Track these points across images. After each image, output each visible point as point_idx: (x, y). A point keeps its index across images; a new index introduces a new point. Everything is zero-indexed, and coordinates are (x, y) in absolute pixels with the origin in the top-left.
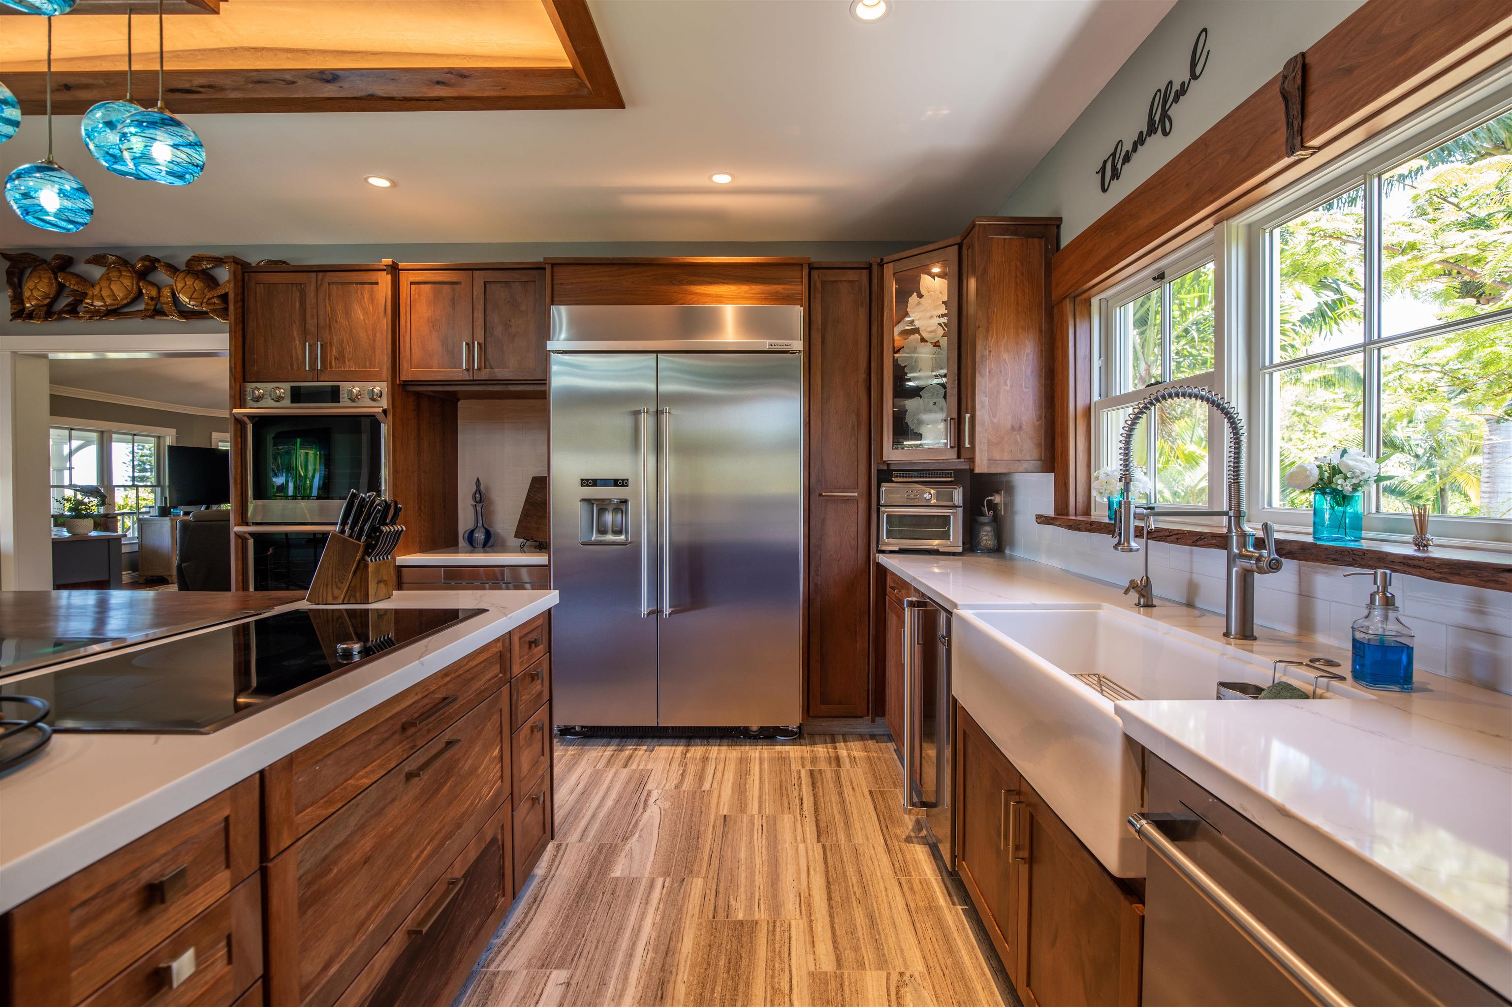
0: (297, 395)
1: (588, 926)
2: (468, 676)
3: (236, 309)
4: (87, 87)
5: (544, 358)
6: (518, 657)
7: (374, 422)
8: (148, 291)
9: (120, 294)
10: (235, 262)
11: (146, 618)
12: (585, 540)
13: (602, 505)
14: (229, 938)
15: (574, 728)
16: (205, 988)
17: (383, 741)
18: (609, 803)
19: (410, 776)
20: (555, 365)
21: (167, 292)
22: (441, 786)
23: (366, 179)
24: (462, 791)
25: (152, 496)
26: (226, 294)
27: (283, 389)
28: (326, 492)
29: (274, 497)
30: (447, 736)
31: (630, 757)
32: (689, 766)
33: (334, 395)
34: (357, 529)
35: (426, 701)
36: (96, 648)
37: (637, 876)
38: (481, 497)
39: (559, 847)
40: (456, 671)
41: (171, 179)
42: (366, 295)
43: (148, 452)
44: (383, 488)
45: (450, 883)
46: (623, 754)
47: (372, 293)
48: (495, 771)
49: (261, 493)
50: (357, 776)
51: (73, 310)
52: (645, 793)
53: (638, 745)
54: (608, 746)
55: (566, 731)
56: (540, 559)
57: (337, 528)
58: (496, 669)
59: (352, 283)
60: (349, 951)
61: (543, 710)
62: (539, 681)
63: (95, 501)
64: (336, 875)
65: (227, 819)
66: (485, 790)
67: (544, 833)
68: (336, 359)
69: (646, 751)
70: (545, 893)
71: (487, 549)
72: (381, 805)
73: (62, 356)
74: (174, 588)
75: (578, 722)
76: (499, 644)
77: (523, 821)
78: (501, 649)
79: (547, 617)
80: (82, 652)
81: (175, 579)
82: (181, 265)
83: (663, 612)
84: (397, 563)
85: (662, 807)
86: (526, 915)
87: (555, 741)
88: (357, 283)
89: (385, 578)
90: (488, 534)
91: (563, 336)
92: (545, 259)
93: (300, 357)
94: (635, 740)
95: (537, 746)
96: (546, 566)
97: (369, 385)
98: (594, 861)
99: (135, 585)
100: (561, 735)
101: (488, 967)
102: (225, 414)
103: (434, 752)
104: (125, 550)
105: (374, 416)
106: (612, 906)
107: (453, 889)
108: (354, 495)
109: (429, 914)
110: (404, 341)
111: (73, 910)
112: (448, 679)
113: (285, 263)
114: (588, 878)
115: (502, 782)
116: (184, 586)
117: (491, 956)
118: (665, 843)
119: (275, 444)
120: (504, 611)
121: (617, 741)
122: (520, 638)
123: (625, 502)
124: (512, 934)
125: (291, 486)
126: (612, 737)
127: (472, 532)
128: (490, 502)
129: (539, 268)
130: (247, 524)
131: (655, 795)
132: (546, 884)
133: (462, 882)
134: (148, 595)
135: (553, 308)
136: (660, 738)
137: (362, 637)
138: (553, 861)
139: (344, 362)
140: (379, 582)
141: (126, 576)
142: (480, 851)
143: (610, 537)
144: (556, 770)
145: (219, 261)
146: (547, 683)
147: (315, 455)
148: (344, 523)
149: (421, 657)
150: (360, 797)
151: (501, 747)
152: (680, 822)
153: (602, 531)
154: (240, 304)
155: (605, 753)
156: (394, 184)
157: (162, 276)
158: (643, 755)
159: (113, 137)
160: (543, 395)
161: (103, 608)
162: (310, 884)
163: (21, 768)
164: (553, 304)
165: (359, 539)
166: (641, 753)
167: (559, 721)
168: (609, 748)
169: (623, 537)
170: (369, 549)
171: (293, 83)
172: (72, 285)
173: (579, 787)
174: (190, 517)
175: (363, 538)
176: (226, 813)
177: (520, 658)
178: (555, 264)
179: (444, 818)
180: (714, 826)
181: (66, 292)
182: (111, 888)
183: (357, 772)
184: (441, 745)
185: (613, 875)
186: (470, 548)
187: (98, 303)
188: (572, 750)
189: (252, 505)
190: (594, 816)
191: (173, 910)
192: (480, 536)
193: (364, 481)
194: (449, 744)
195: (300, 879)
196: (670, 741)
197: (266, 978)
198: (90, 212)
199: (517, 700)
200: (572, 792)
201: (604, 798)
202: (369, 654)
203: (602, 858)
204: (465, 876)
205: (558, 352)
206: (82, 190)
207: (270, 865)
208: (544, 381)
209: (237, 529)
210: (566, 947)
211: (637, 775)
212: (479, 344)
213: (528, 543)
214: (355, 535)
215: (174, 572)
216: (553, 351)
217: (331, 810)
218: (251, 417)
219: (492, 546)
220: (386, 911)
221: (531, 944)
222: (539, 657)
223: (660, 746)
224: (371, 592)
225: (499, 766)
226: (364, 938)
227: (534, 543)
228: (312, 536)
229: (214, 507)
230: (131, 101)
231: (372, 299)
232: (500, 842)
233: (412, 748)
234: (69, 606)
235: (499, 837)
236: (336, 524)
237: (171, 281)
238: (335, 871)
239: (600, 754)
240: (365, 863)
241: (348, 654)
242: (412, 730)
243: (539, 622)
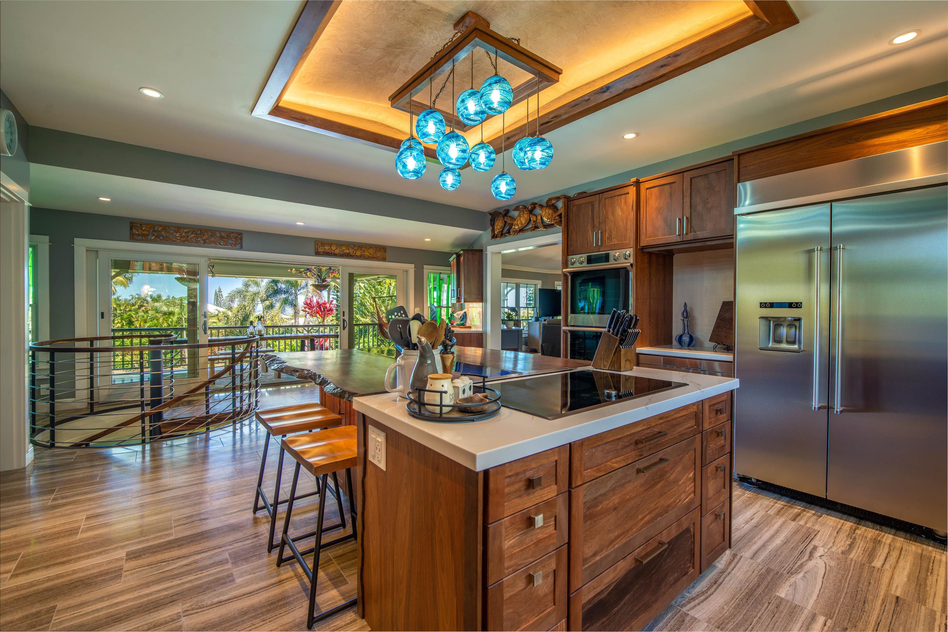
0: (590, 260)
1: (755, 620)
2: (675, 422)
3: (565, 220)
4: (514, 135)
5: (733, 221)
6: (708, 419)
7: (626, 271)
8: (533, 218)
9: (523, 222)
10: (565, 198)
11: (530, 365)
12: (762, 346)
13: (778, 322)
14: (556, 517)
15: (750, 479)
16: (546, 535)
17: (626, 447)
18: (778, 541)
19: (639, 471)
20: (740, 224)
21: (539, 218)
22: (656, 484)
23: (623, 137)
24: (669, 491)
25: (533, 312)
26: (561, 214)
27: (584, 257)
28: (602, 311)
29: (580, 313)
30: (661, 455)
31: (798, 515)
32: (858, 541)
33: (606, 258)
34: (616, 330)
35: (648, 431)
36: (513, 375)
37: (799, 604)
38: (687, 314)
39: (735, 556)
40: (667, 417)
41: (541, 166)
42: (623, 201)
43: (531, 292)
44: (630, 308)
45: (660, 543)
46: (792, 510)
47: (626, 199)
48: (690, 486)
49: (573, 312)
50: (612, 461)
51: (509, 232)
52: (811, 547)
53: (806, 508)
54: (779, 500)
55: (744, 479)
56: (728, 357)
57: (606, 330)
58: (692, 423)
59: (614, 196)
60: (605, 553)
61: (725, 458)
62: (723, 438)
63: (514, 314)
64: (600, 509)
65: (556, 461)
66: (683, 496)
67: (724, 541)
68: (608, 239)
69: (814, 514)
70: (723, 581)
71: (690, 347)
72: (623, 481)
73: (505, 252)
74: (540, 354)
75: (754, 475)
76: (695, 407)
77: (709, 525)
78: (696, 410)
79: (730, 396)
80: (509, 376)
81: (540, 351)
82: (544, 203)
83: (834, 408)
84: (637, 352)
85: (827, 564)
86: (709, 589)
87: (734, 484)
88: (618, 196)
89: (630, 358)
90: (691, 338)
91: (747, 202)
92: (733, 152)
93: (591, 240)
94: (804, 503)
95: (720, 482)
96: (731, 362)
97: (623, 251)
98: (762, 577)
99: (526, 351)
100: (740, 481)
101: (682, 607)
102: (560, 272)
103: (653, 461)
104: (524, 336)
105: (626, 268)
106: (776, 616)
107: (661, 547)
108: (615, 311)
109: (647, 555)
110: (643, 224)
111: (506, 478)
112: (662, 421)
113: (585, 192)
114: (757, 587)
115: (695, 495)
116: (543, 354)
117: (684, 602)
118: (829, 592)
119: (580, 286)
120: (699, 386)
121: (788, 499)
122: (710, 406)
123: (799, 320)
124: (698, 596)
125: (586, 307)
126: (783, 495)
127: (681, 337)
128: (693, 318)
129: (729, 160)
130: (568, 326)
131: (820, 551)
132: (724, 576)
133: (666, 546)
134: (531, 356)
135: (740, 185)
136: (829, 509)
137: (617, 389)
138: (730, 563)
139: (612, 239)
140: (626, 360)
141: (524, 347)
142: (679, 533)
143: (784, 346)
144: (734, 504)
145: (558, 198)
146: (728, 441)
147: (598, 291)
148: (610, 327)
149: (647, 405)
150: (613, 473)
151: (695, 473)
152: (845, 582)
153: (778, 341)
154: (566, 217)
155: (776, 505)
156: (638, 134)
157: (538, 211)
158: (811, 517)
159: (522, 154)
160: (731, 246)
161: (516, 359)
162: (589, 508)
163: (492, 417)
164: (739, 182)
165: (617, 335)
166: (808, 514)
167: (739, 469)
168: (779, 502)
169: (796, 346)
170: (622, 341)
171: (589, 99)
172: (509, 221)
173: (753, 521)
174: (546, 322)
175: (619, 335)
176: (556, 458)
177: (709, 419)
178: (740, 155)
179: (657, 503)
180: (883, 601)
181: (507, 224)
182: (517, 474)
183: (612, 459)
184: (657, 459)
185: (778, 594)
186: (679, 346)
187: (516, 227)
188: (748, 494)
189: (570, 316)
190: (764, 546)
191: (536, 494)
192: (686, 339)
193: (621, 304)
194: (661, 460)
195: (584, 503)
196: (840, 515)
197: (569, 544)
198: (515, 189)
199: (706, 445)
200: (747, 522)
201: (773, 537)
202: (620, 398)
203: (769, 578)
204: (668, 543)
205: (743, 215)
206: (513, 180)
207: (572, 490)
208: (732, 236)
209: (564, 328)
210: (737, 624)
211: (804, 530)
212: (687, 218)
213: (719, 346)
214: (615, 333)
215: (540, 348)
216: (739, 215)
217: (599, 475)
218: (570, 273)
219: (694, 346)
220: (624, 541)
221: (711, 609)
222: (723, 421)
223: (828, 515)
224: (622, 365)
225: (693, 484)
226: (612, 549)
227: (723, 346)
228: (595, 334)
229: (555, 318)
230: (528, 136)
231: (626, 202)
232: (692, 533)
233: (641, 455)
234: (506, 357)
235: (692, 529)
236: (605, 328)
237: (540, 212)
238: (600, 507)
239: (772, 504)
240: (614, 510)
241: (609, 396)
242: (640, 446)
243: (724, 398)
